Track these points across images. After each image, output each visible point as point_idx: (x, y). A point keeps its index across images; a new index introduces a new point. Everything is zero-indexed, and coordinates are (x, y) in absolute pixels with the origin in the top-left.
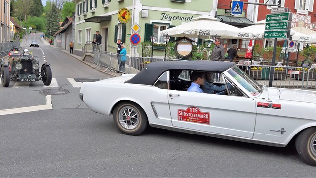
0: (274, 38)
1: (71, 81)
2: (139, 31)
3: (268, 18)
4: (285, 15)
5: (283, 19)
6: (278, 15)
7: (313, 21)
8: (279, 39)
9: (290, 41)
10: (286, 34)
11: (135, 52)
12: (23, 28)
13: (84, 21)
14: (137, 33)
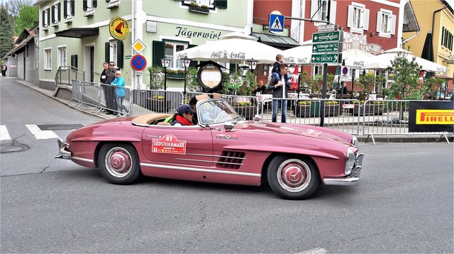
0: (323, 63)
1: (34, 129)
2: (143, 51)
3: (316, 38)
4: (335, 33)
5: (333, 40)
6: (327, 34)
7: (369, 41)
8: (329, 64)
9: (342, 67)
10: (336, 58)
11: (138, 82)
13: (55, 35)
14: (141, 54)
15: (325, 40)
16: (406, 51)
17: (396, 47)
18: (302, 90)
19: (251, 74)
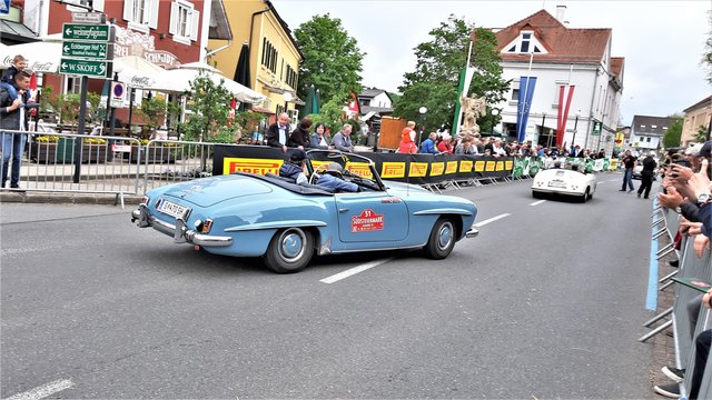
0: (81, 76)
3: (68, 32)
4: (102, 28)
5: (99, 38)
6: (88, 28)
7: (157, 47)
8: (90, 76)
9: (114, 84)
10: (104, 68)
15: (84, 37)
16: (211, 68)
17: (198, 60)
18: (43, 117)
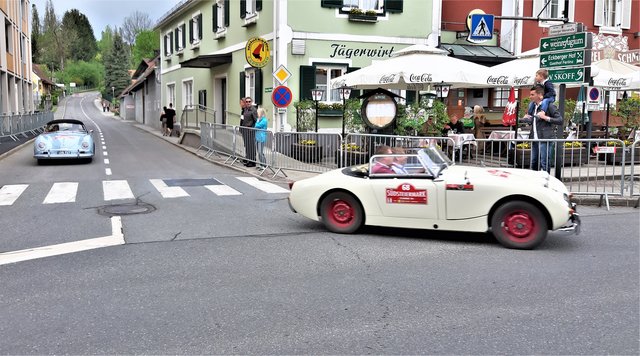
0: (558, 84)
1: (159, 185)
2: (288, 81)
3: (545, 45)
4: (578, 37)
5: (575, 46)
6: (564, 38)
7: (632, 46)
8: (569, 85)
9: (590, 89)
10: (581, 74)
11: (282, 122)
12: (59, 85)
13: (180, 66)
14: (286, 85)
15: (558, 48)
19: (440, 104)
